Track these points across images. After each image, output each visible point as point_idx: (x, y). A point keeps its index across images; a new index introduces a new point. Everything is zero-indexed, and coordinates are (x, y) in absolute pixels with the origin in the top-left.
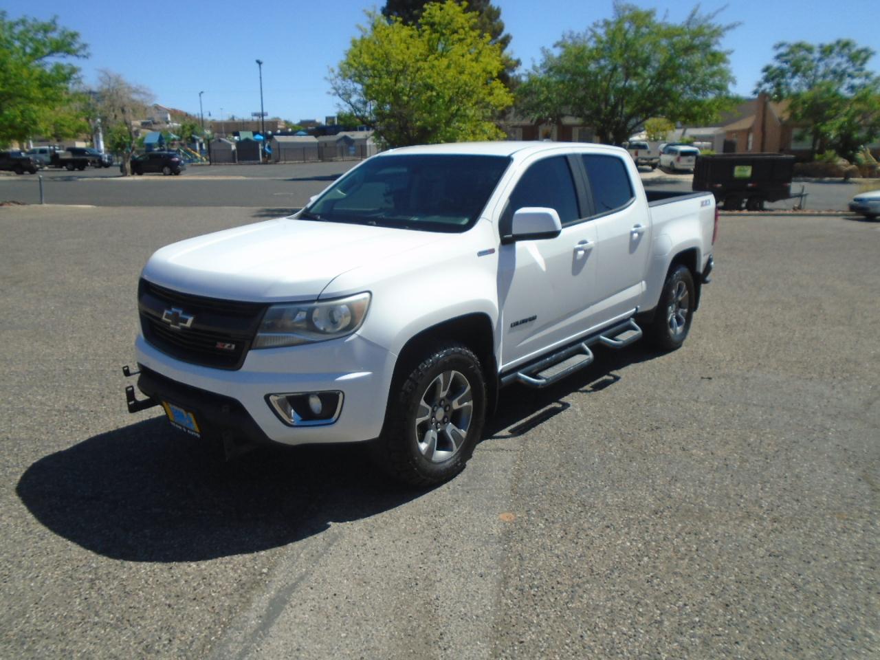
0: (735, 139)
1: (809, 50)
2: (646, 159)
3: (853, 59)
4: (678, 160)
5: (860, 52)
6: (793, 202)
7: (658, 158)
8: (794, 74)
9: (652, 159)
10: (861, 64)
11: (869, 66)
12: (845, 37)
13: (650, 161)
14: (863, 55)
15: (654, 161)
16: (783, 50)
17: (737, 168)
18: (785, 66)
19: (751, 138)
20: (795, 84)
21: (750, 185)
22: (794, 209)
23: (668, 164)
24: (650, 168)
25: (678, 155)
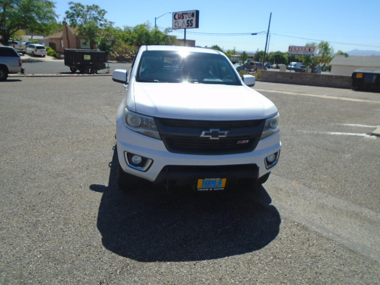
0: (54, 42)
1: (83, 7)
2: (19, 49)
3: (99, 13)
4: (36, 50)
5: (101, 11)
6: (105, 70)
7: (25, 49)
8: (78, 16)
9: (22, 50)
10: (102, 16)
11: (105, 17)
12: (96, 4)
13: (22, 51)
14: (103, 12)
15: (24, 50)
16: (72, 5)
17: (85, 56)
18: (74, 12)
19: (62, 42)
20: (79, 21)
21: (91, 63)
22: (107, 73)
23: (31, 52)
24: (21, 54)
25: (36, 48)
